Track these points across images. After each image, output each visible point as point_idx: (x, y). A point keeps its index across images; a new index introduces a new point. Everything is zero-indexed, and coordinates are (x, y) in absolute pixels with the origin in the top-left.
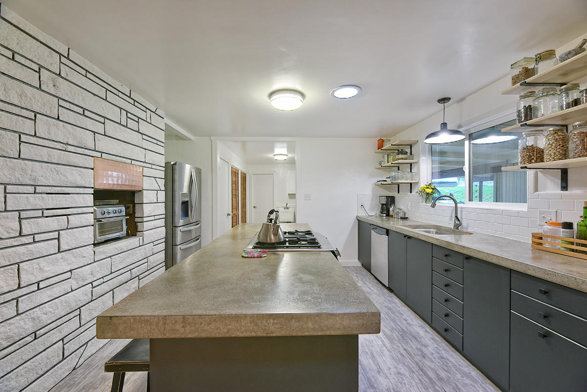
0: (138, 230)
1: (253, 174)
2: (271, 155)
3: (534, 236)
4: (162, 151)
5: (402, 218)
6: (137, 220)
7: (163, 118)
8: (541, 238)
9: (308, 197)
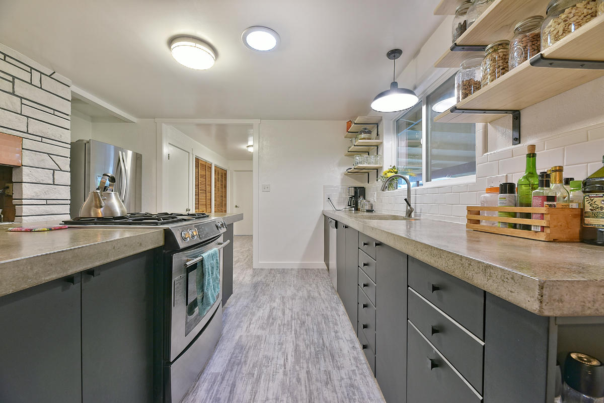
0: (16, 215)
1: (235, 171)
2: (244, 147)
3: (470, 211)
4: (67, 124)
5: (368, 211)
6: (14, 202)
7: (69, 86)
8: (478, 213)
9: (266, 188)
